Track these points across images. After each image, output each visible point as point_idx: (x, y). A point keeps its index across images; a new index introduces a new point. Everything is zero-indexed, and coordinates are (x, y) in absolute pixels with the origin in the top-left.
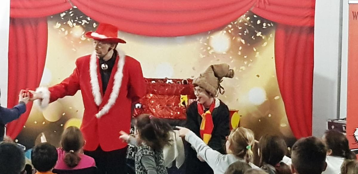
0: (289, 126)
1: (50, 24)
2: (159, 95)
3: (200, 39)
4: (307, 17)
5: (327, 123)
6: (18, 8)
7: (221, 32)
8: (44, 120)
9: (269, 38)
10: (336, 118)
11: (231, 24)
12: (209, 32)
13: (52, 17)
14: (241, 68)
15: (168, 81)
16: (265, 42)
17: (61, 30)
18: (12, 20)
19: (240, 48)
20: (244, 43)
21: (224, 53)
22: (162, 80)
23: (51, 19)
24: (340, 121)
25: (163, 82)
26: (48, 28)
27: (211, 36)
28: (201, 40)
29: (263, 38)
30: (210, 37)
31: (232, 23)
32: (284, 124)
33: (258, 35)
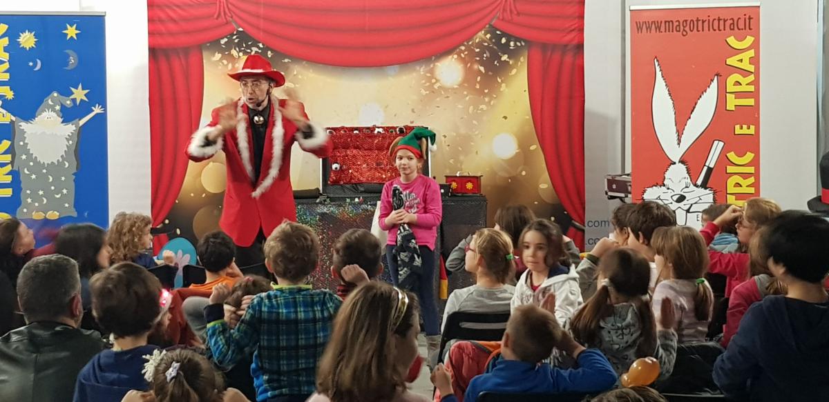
0: (552, 187)
1: (205, 55)
2: (365, 150)
3: (421, 68)
4: (573, 30)
5: (606, 180)
6: (161, 34)
7: (450, 57)
8: (204, 191)
9: (519, 63)
10: (620, 173)
11: (464, 45)
12: (433, 58)
13: (208, 45)
14: (481, 107)
15: (377, 130)
16: (513, 69)
17: (223, 63)
18: (153, 51)
19: (479, 79)
20: (484, 72)
21: (456, 87)
22: (368, 128)
23: (208, 49)
24: (624, 178)
25: (370, 132)
26: (204, 61)
27: (436, 64)
28: (422, 70)
29: (511, 63)
30: (434, 65)
31: (466, 43)
32: (545, 185)
33: (503, 59)
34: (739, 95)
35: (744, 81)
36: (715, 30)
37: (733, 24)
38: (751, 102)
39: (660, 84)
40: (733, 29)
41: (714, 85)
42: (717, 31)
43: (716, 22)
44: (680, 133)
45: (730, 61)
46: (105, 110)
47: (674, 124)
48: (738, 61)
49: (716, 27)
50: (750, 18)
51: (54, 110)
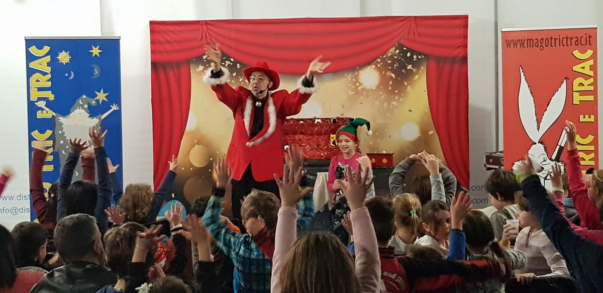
1: (192, 67)
2: (308, 135)
3: (348, 75)
4: (459, 46)
5: (485, 156)
6: (160, 52)
7: (370, 67)
8: (192, 166)
9: (420, 71)
10: (495, 151)
11: (380, 58)
12: (358, 68)
13: (194, 59)
14: (393, 103)
15: (317, 120)
16: (416, 75)
18: (154, 65)
19: (391, 83)
20: (394, 77)
21: (374, 88)
22: (311, 119)
23: (194, 62)
24: (498, 154)
25: (311, 122)
26: (191, 71)
27: (360, 72)
28: (349, 77)
29: (414, 70)
30: (358, 73)
33: (408, 68)
34: (582, 93)
35: (586, 83)
36: (564, 46)
37: (577, 41)
38: (591, 98)
39: (524, 85)
40: (578, 45)
41: (564, 85)
42: (566, 46)
43: (565, 40)
44: (539, 121)
45: (575, 68)
46: (120, 108)
47: (535, 115)
48: (582, 68)
49: (565, 43)
50: (590, 37)
51: (83, 108)
